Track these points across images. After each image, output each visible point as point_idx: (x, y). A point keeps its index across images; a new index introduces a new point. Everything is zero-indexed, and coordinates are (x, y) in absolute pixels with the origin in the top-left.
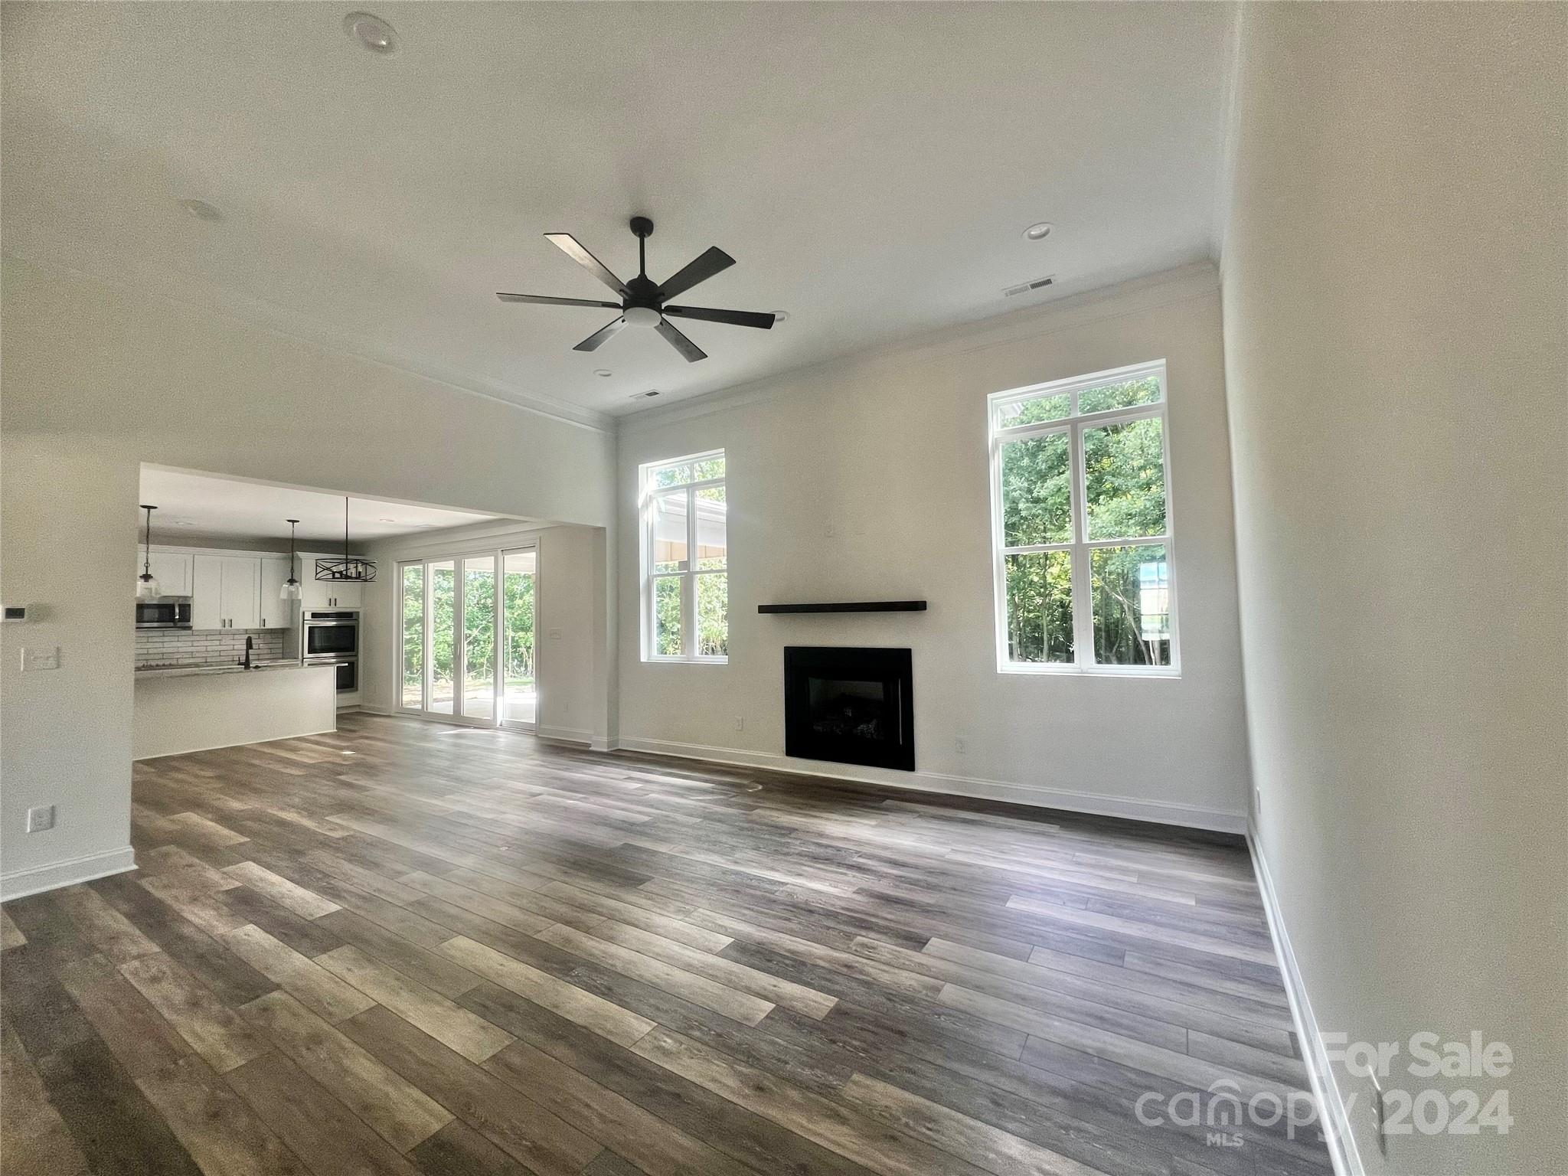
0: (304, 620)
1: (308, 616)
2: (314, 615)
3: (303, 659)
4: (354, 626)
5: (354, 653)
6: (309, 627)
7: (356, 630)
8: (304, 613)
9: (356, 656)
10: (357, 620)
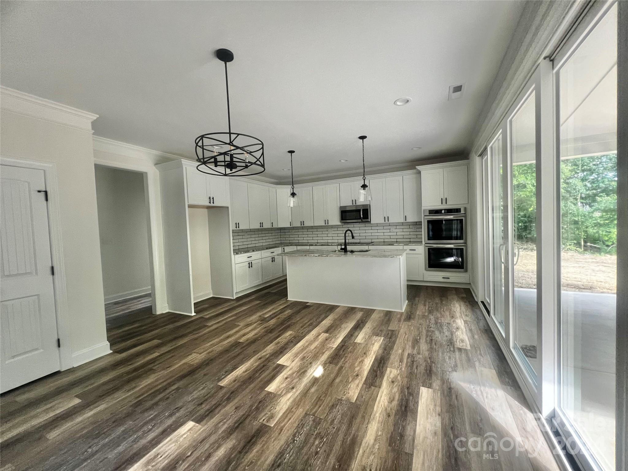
0: (424, 216)
1: (426, 213)
2: (431, 212)
3: (425, 244)
4: (462, 219)
5: (463, 241)
6: (428, 221)
9: (465, 243)
10: (464, 214)
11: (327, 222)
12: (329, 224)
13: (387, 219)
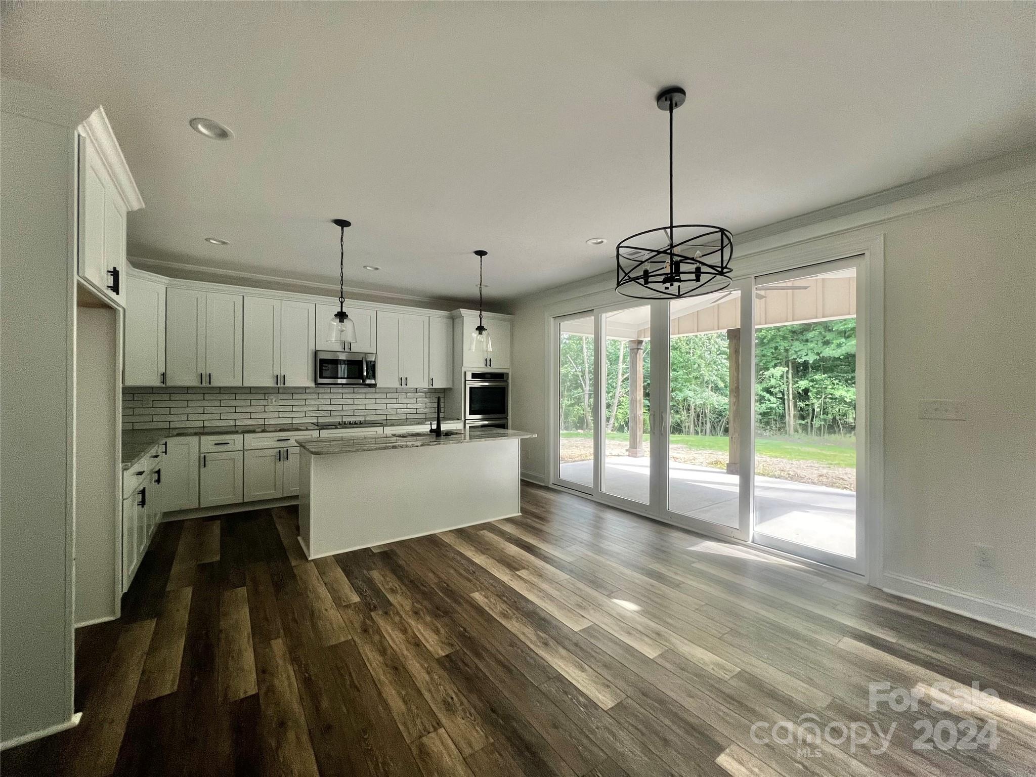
0: (466, 380)
1: (469, 377)
2: (475, 376)
3: (465, 420)
4: (505, 388)
5: (503, 416)
6: (470, 387)
7: (506, 390)
8: (465, 373)
9: (506, 418)
10: (506, 381)
11: (280, 380)
12: (287, 385)
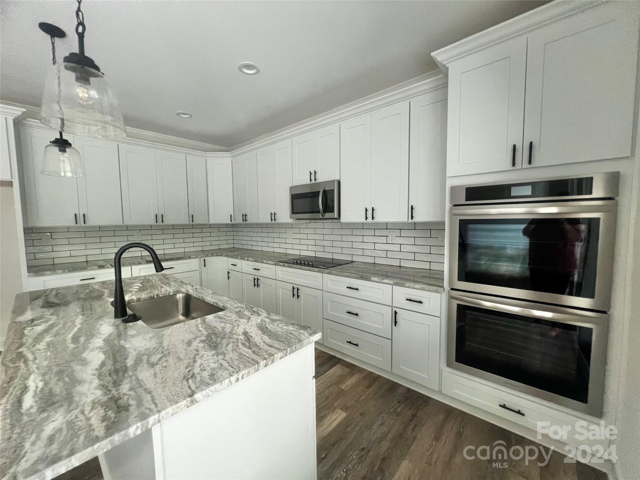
13: (370, 212)
